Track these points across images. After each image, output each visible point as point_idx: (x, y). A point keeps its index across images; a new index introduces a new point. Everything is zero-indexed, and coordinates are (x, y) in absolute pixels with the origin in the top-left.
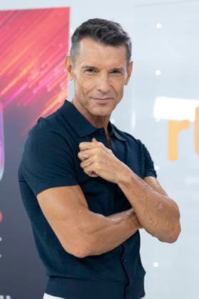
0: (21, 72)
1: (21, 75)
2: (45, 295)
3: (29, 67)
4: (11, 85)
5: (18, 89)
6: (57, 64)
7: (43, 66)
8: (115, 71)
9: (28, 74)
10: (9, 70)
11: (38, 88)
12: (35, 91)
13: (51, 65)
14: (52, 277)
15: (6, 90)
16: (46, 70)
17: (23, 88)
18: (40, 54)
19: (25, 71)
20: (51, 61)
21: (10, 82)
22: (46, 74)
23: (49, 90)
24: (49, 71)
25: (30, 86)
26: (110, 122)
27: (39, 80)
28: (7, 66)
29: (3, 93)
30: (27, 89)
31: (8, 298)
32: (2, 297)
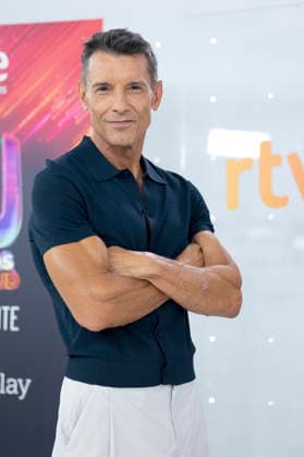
0: (43, 100)
1: (43, 104)
2: (66, 378)
3: (52, 94)
4: (29, 117)
5: (40, 121)
7: (70, 92)
8: (134, 86)
9: (51, 103)
10: (27, 99)
11: (62, 121)
12: (60, 124)
14: (72, 357)
15: (24, 122)
16: (74, 97)
17: (46, 119)
18: (67, 78)
19: (47, 99)
21: (31, 110)
22: (72, 104)
23: (77, 122)
25: (54, 118)
26: (142, 157)
27: (67, 109)
28: (25, 92)
29: (21, 126)
30: (50, 121)
31: (29, 381)
32: (20, 381)
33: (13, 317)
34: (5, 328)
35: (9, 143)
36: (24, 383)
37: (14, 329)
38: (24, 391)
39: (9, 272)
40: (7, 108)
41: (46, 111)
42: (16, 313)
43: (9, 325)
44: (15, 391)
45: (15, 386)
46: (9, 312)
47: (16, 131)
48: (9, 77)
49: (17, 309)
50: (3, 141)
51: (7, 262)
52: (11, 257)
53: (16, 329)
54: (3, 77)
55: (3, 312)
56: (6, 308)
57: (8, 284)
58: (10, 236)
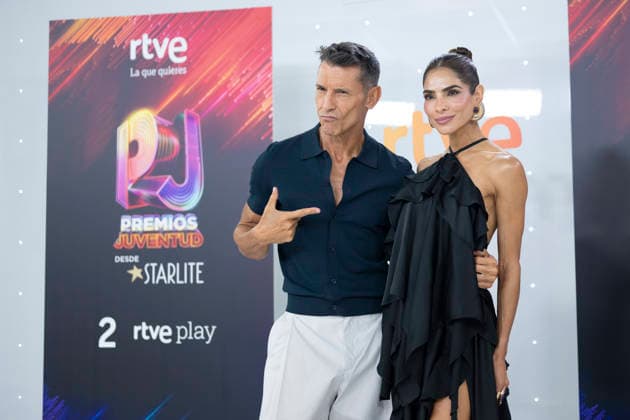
0: (220, 78)
1: (219, 83)
3: (228, 74)
4: (208, 94)
5: (217, 97)
6: (259, 69)
7: (244, 72)
9: (228, 81)
10: (205, 78)
11: (238, 97)
12: (235, 101)
13: (252, 71)
15: (203, 99)
16: (248, 76)
17: (223, 96)
18: (241, 59)
19: (224, 78)
20: (252, 67)
21: (208, 90)
22: (245, 83)
24: (251, 77)
25: (230, 95)
27: (241, 87)
28: (204, 72)
29: (200, 102)
30: (226, 97)
31: (214, 328)
32: (206, 327)
33: (199, 272)
34: (192, 281)
35: (191, 118)
36: (210, 330)
37: (198, 282)
38: (210, 337)
39: (193, 231)
40: (187, 87)
41: (224, 87)
42: (201, 268)
43: (195, 279)
44: (202, 337)
45: (202, 332)
46: (195, 267)
47: (196, 107)
48: (189, 59)
49: (202, 264)
50: (185, 116)
51: (191, 223)
52: (195, 218)
53: (202, 282)
54: (183, 59)
55: (189, 267)
56: (192, 264)
57: (193, 243)
58: (193, 200)
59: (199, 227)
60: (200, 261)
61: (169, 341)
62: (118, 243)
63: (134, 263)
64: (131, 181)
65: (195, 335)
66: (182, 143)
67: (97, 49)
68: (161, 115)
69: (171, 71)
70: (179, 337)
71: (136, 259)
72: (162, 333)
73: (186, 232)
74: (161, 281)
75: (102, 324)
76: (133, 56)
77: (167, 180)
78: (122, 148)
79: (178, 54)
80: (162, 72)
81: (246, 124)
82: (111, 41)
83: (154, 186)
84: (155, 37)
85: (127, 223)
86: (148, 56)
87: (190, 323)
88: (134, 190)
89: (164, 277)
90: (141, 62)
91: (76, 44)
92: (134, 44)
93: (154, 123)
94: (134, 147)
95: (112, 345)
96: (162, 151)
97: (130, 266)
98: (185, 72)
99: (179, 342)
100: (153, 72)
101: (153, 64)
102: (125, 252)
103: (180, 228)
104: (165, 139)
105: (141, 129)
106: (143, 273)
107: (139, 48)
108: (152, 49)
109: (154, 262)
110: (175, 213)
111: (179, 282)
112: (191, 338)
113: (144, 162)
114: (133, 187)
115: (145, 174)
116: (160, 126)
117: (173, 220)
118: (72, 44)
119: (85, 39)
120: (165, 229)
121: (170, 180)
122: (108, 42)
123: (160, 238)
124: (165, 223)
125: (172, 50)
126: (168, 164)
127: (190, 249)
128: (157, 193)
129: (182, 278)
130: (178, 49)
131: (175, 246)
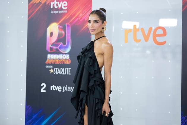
0: (77, 14)
1: (76, 15)
3: (79, 12)
4: (73, 19)
5: (76, 20)
6: (88, 11)
7: (83, 12)
9: (79, 15)
10: (72, 14)
11: (82, 20)
12: (81, 21)
13: (86, 12)
15: (72, 20)
18: (83, 8)
19: (78, 14)
20: (86, 10)
21: (73, 18)
22: (84, 15)
23: (86, 20)
24: (86, 14)
25: (79, 19)
27: (83, 17)
28: (72, 12)
29: (71, 21)
30: (78, 20)
31: (73, 87)
32: (71, 87)
33: (69, 71)
34: (67, 74)
35: (68, 26)
36: (72, 88)
37: (69, 74)
38: (72, 90)
39: (68, 59)
40: (67, 17)
41: (77, 17)
42: (70, 70)
44: (70, 90)
45: (70, 89)
46: (68, 70)
47: (70, 22)
48: (68, 8)
49: (70, 69)
50: (66, 25)
51: (68, 57)
52: (69, 55)
53: (70, 74)
54: (66, 8)
55: (67, 70)
56: (67, 69)
57: (68, 63)
58: (68, 50)
59: (70, 58)
60: (70, 68)
61: (61, 91)
62: (47, 62)
63: (51, 68)
64: (51, 44)
65: (68, 89)
66: (65, 33)
67: (41, 5)
68: (60, 25)
69: (62, 12)
70: (63, 90)
71: (52, 67)
72: (59, 89)
73: (66, 59)
74: (59, 73)
75: (42, 85)
76: (52, 7)
77: (61, 44)
78: (48, 34)
79: (65, 7)
80: (60, 12)
81: (84, 28)
82: (46, 3)
83: (57, 45)
84: (58, 1)
85: (50, 56)
86: (56, 7)
87: (67, 86)
88: (51, 47)
89: (59, 72)
90: (54, 9)
91: (36, 3)
92: (52, 3)
93: (57, 27)
94: (52, 34)
95: (45, 91)
96: (59, 35)
97: (50, 69)
98: (67, 12)
99: (63, 91)
100: (57, 12)
101: (58, 9)
102: (49, 65)
103: (64, 58)
104: (61, 32)
105: (54, 29)
106: (54, 71)
107: (54, 5)
108: (57, 5)
109: (57, 68)
110: (63, 54)
111: (64, 74)
112: (67, 90)
113: (55, 38)
114: (51, 45)
115: (54, 42)
116: (59, 28)
117: (62, 56)
118: (34, 3)
119: (38, 2)
120: (60, 58)
121: (62, 44)
122: (45, 3)
123: (59, 61)
124: (60, 56)
125: (63, 5)
126: (61, 39)
127: (67, 64)
128: (58, 48)
129: (65, 73)
130: (65, 5)
131: (63, 63)
